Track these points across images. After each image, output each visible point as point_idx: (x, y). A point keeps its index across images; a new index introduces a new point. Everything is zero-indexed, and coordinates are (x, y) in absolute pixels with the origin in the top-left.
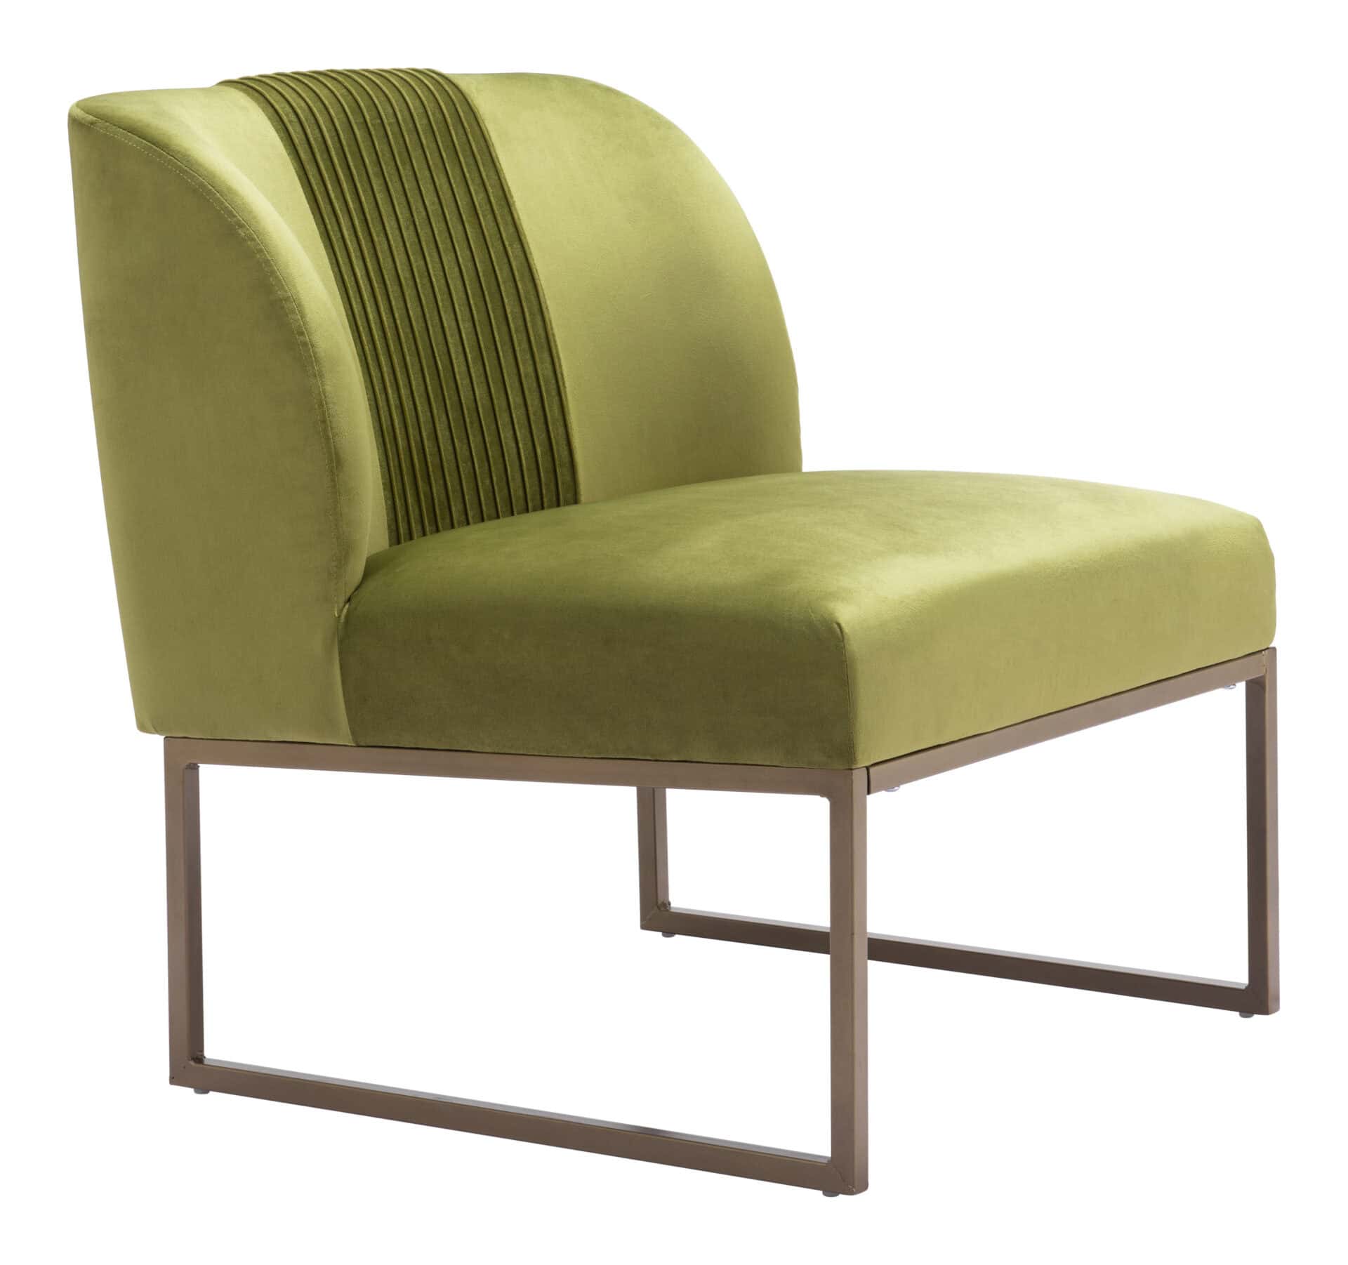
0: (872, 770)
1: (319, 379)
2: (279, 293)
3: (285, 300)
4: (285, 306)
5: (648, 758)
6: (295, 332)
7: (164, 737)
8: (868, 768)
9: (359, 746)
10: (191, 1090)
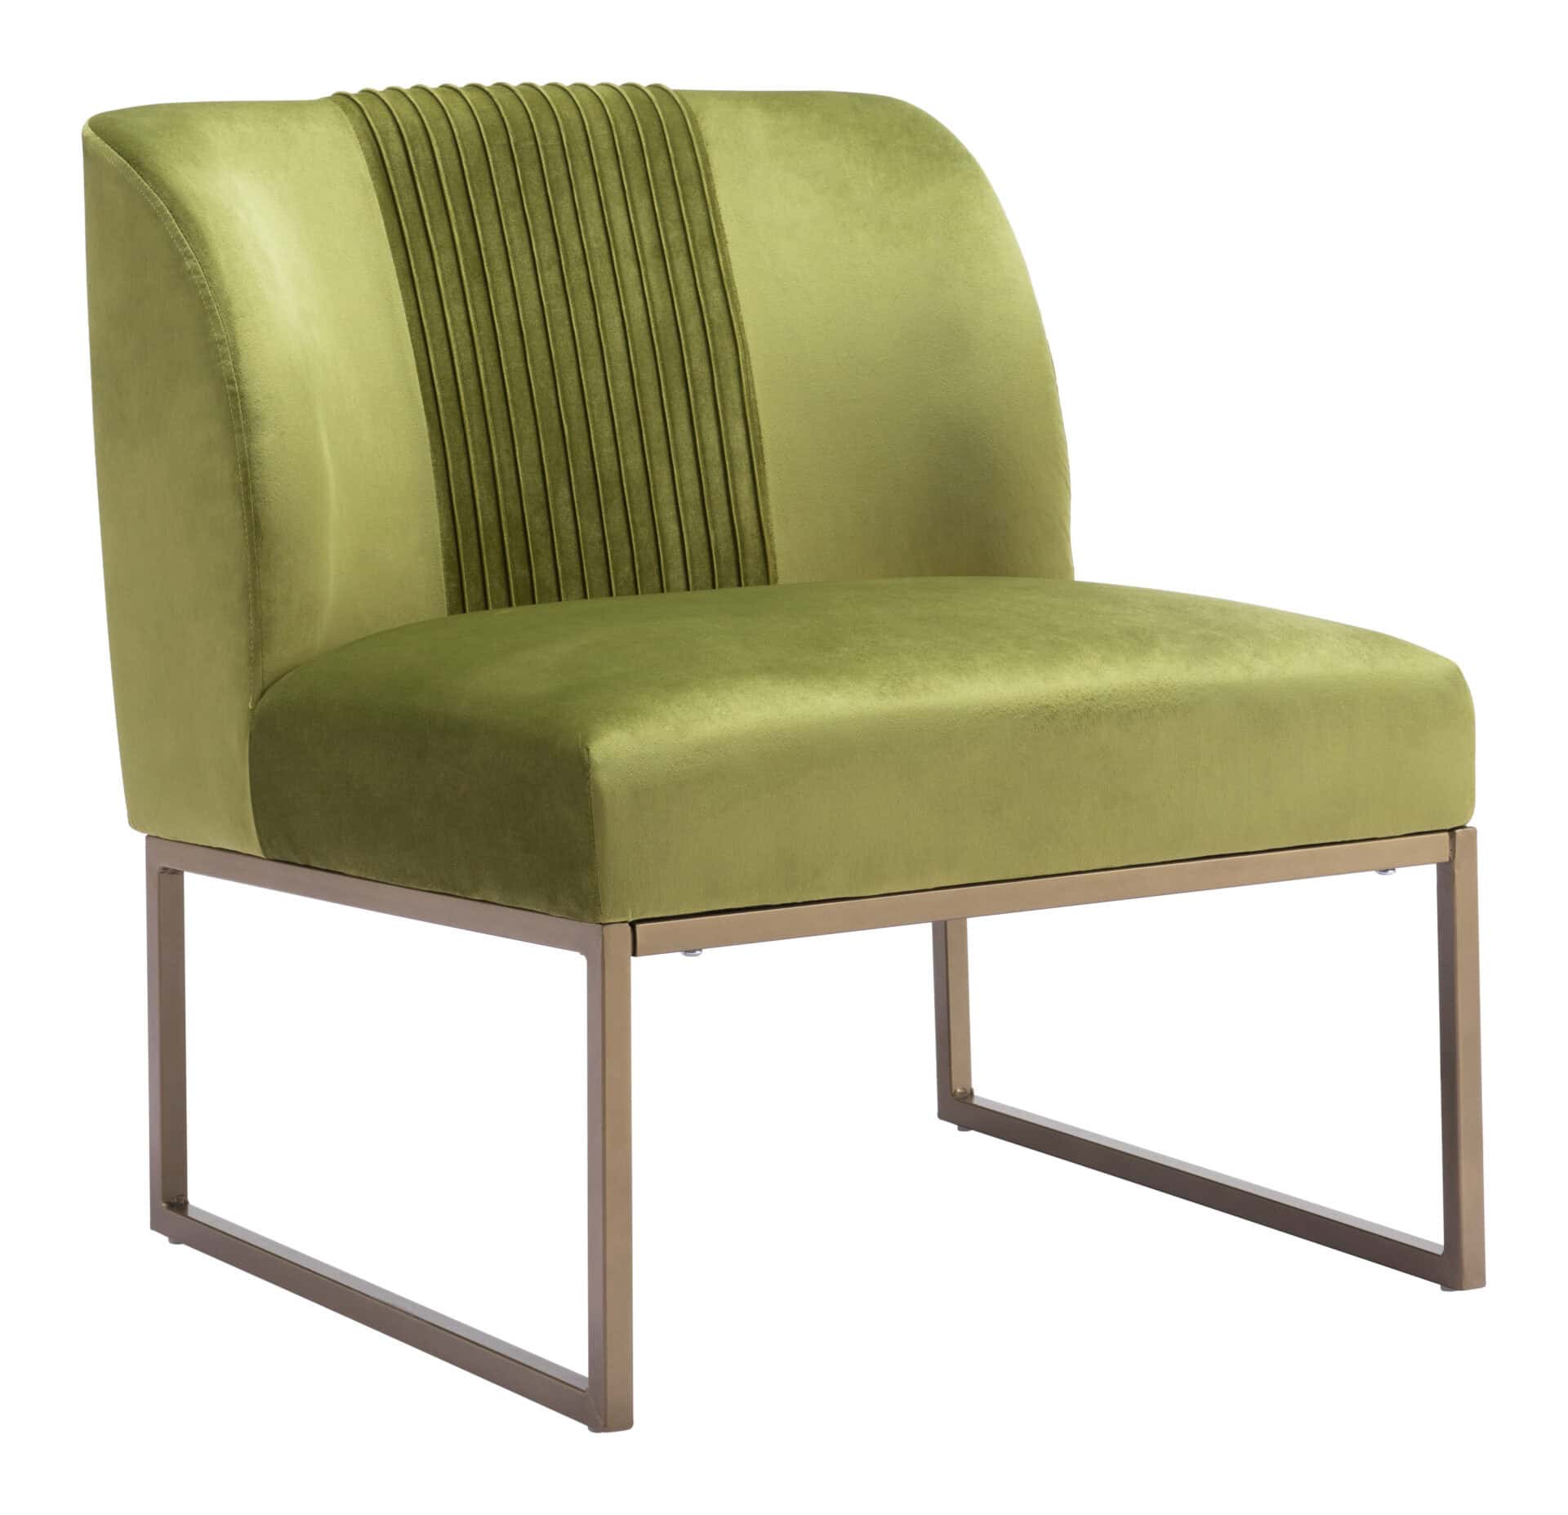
0: (639, 927)
1: (244, 435)
2: (215, 334)
3: (221, 344)
4: (220, 350)
5: (458, 894)
6: (226, 380)
7: (146, 835)
8: (633, 925)
9: (268, 859)
10: (166, 1239)
